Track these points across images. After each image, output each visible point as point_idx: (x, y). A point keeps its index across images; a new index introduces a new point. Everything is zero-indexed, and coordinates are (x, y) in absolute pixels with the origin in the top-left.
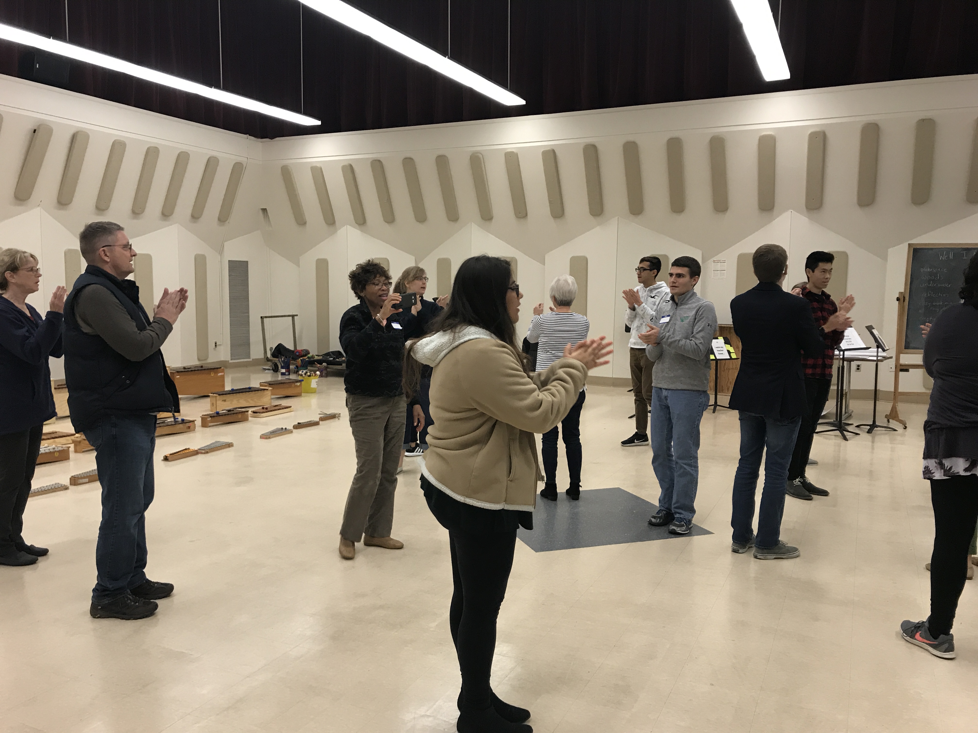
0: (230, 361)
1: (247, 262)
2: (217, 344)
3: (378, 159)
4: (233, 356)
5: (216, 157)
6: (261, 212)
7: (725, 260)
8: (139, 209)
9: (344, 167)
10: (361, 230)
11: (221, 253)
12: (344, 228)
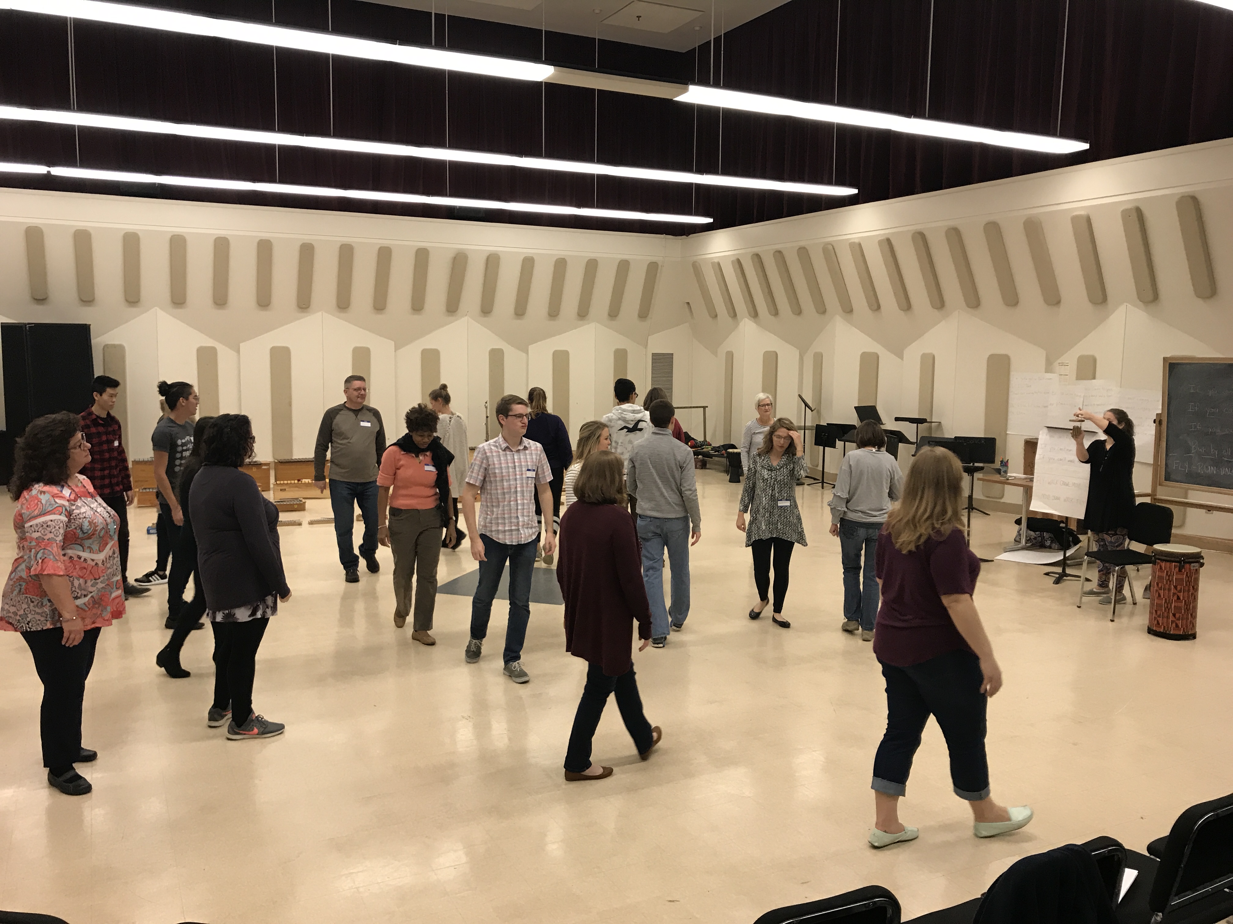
1: (673, 354)
3: (756, 253)
5: (626, 260)
6: (686, 305)
7: (1068, 363)
8: (554, 312)
9: (733, 262)
10: (756, 322)
11: (646, 346)
12: (743, 321)
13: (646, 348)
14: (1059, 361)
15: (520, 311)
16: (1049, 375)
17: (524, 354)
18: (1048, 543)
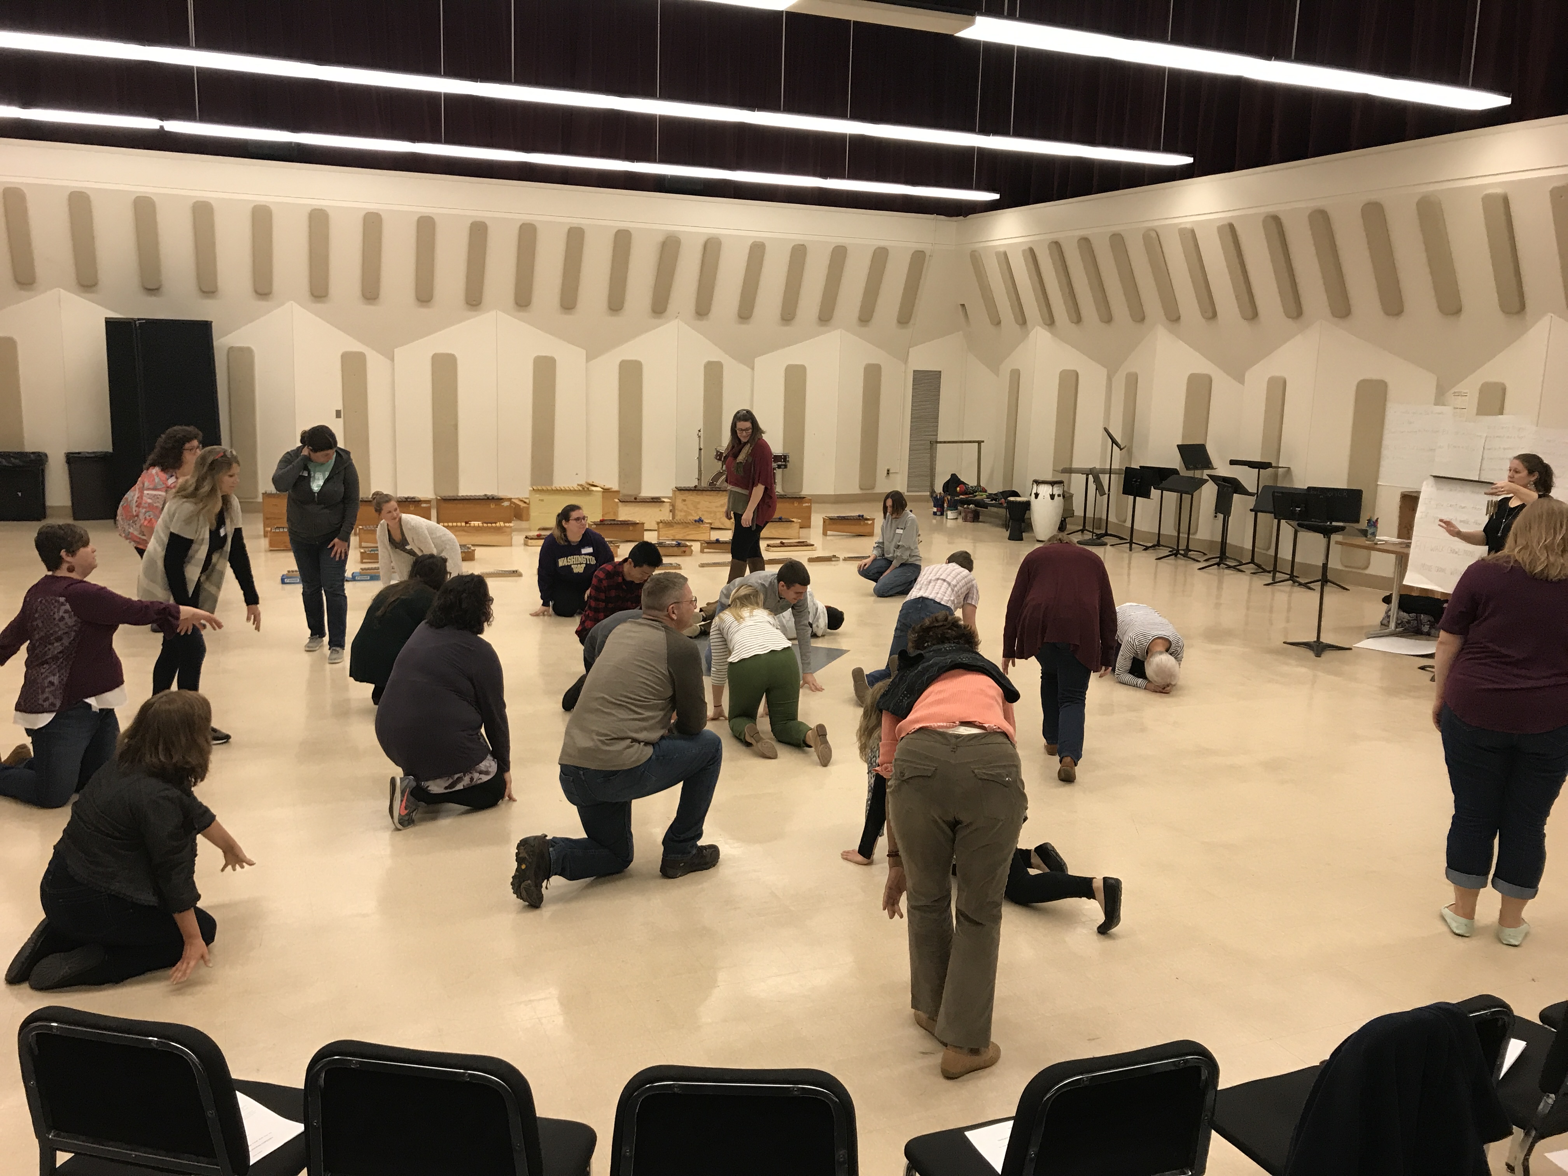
0: (906, 494)
1: (940, 372)
2: (891, 471)
3: (1055, 241)
4: (909, 487)
5: (884, 248)
6: (960, 308)
7: (1467, 393)
8: (788, 315)
9: (1024, 251)
10: (1051, 332)
11: (906, 361)
12: (1035, 330)
13: (906, 363)
14: (1455, 389)
15: (745, 313)
16: (1439, 408)
17: (749, 370)
18: (1426, 629)
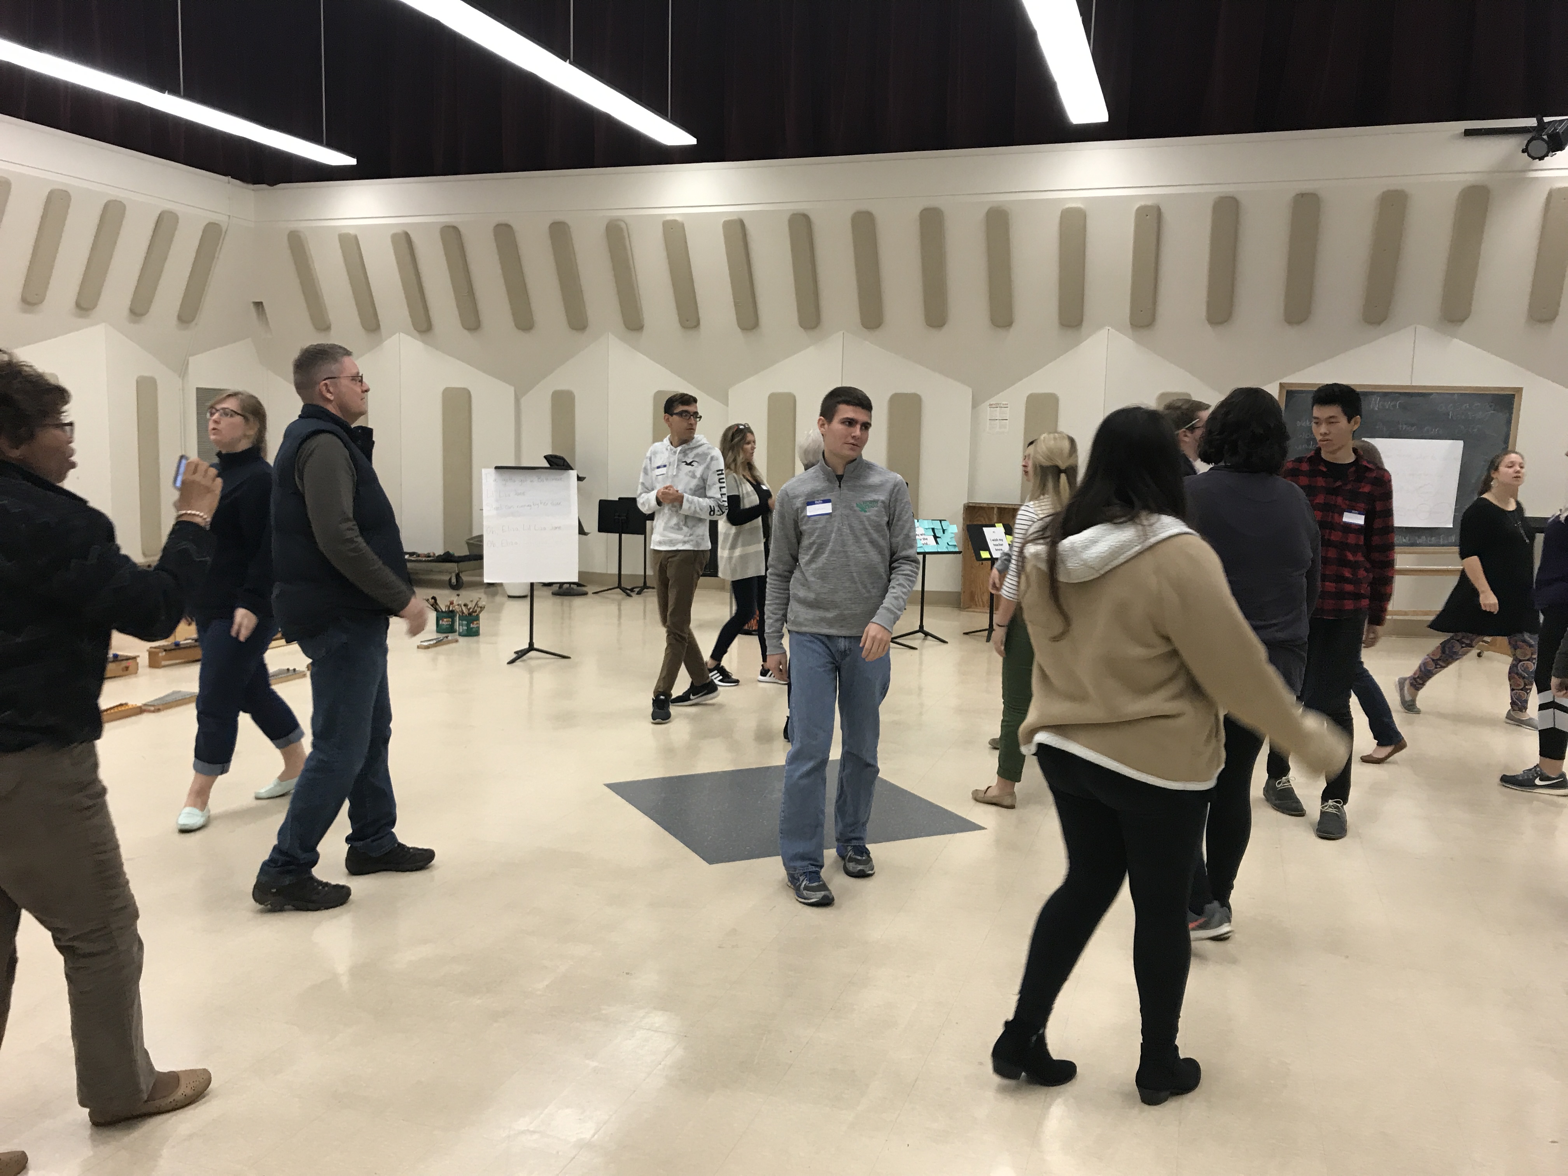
3: (453, 224)
5: (171, 212)
6: (252, 308)
7: (1007, 404)
8: (32, 297)
9: (395, 237)
10: (423, 342)
11: (184, 375)
12: (395, 337)
13: (183, 380)
14: (993, 401)
